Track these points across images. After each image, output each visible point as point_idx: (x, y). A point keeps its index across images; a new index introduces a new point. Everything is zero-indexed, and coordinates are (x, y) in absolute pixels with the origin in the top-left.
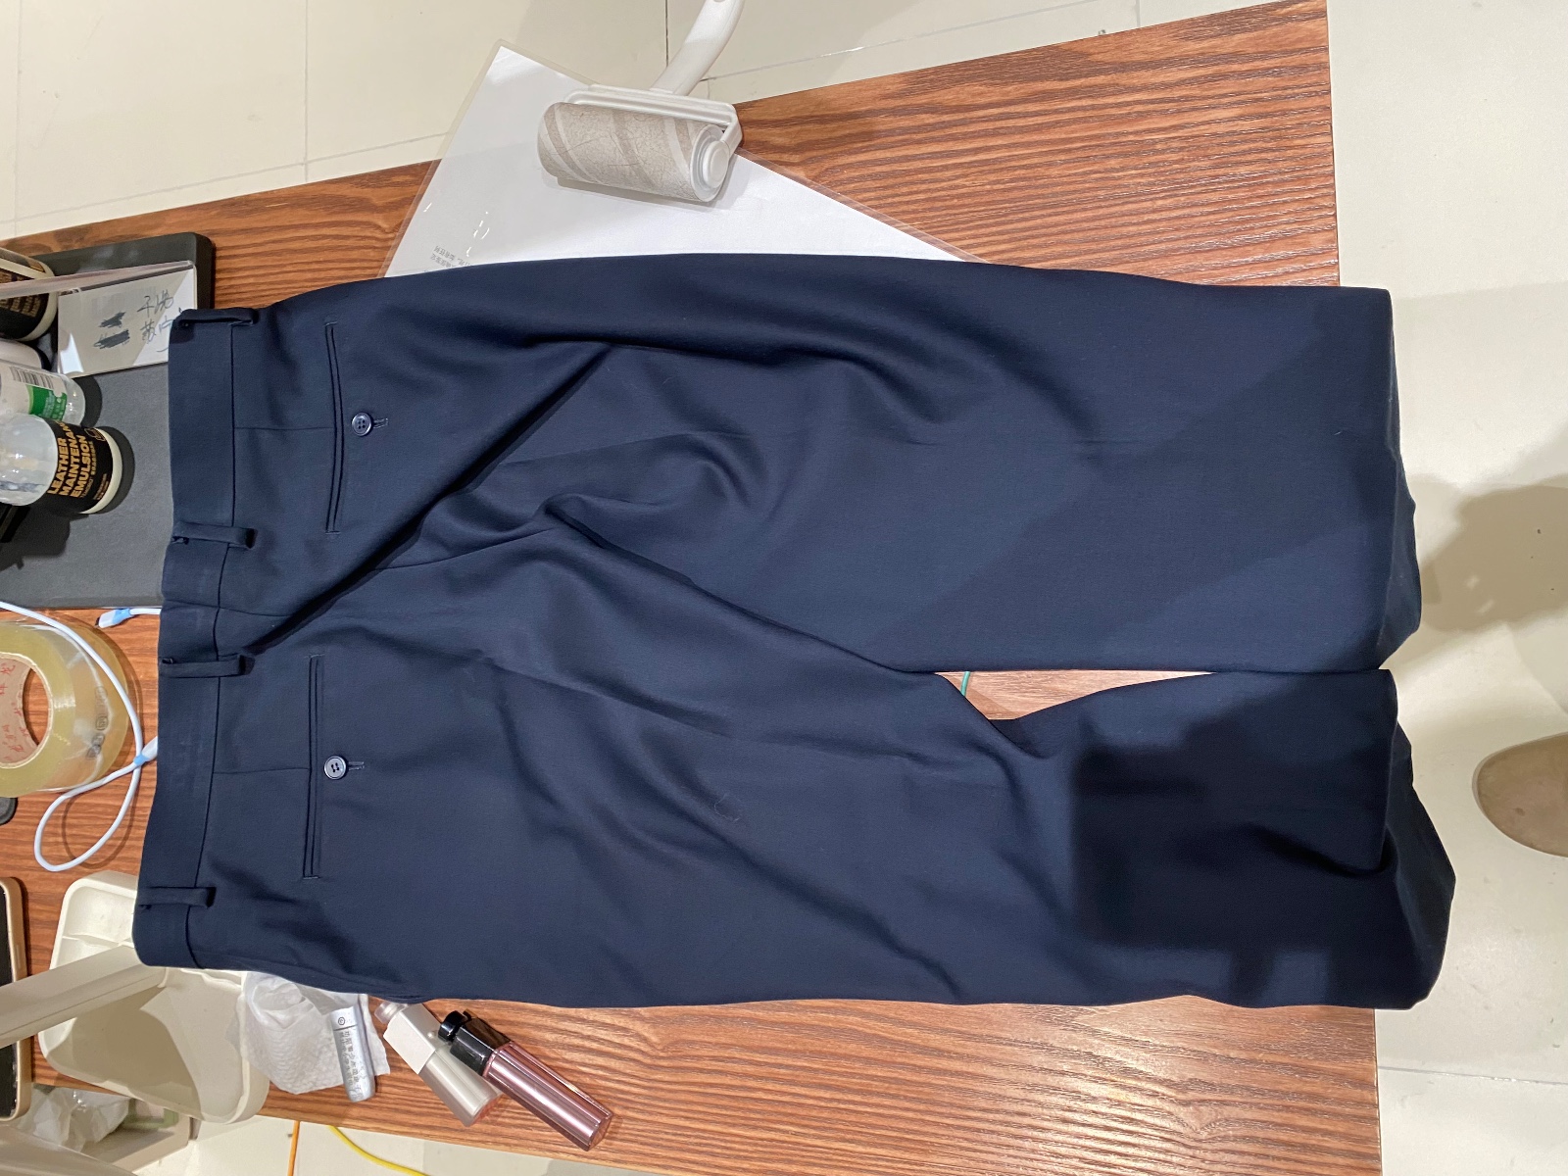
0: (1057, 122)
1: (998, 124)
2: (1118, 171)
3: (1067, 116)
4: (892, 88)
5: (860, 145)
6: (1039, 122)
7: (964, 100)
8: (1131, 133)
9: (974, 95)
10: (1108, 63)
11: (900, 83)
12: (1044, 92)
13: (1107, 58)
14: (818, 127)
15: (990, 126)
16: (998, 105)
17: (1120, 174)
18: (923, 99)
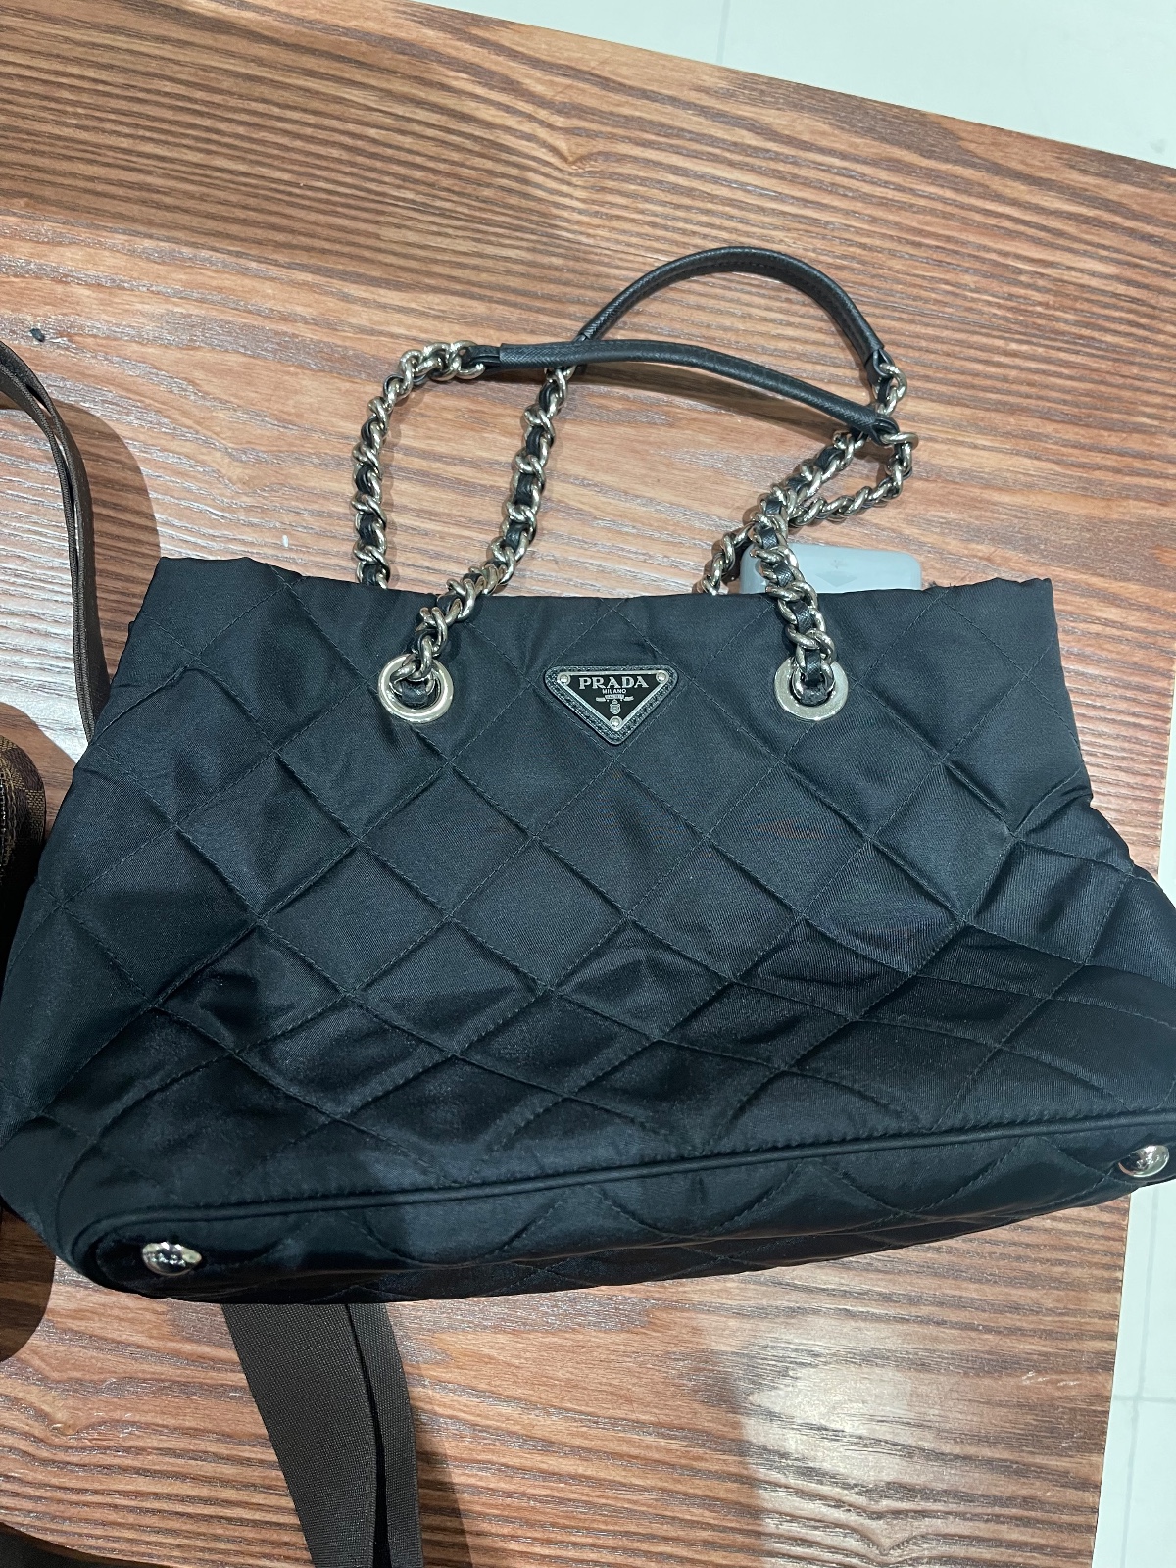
0: (912, 205)
1: (839, 180)
2: (972, 291)
3: (922, 202)
4: (709, 82)
5: (653, 138)
6: (890, 197)
7: (800, 133)
8: (995, 251)
9: (813, 132)
10: (980, 158)
11: (721, 78)
12: (898, 161)
13: (980, 150)
14: (595, 90)
15: (827, 178)
16: (843, 156)
17: (975, 295)
18: (746, 111)
